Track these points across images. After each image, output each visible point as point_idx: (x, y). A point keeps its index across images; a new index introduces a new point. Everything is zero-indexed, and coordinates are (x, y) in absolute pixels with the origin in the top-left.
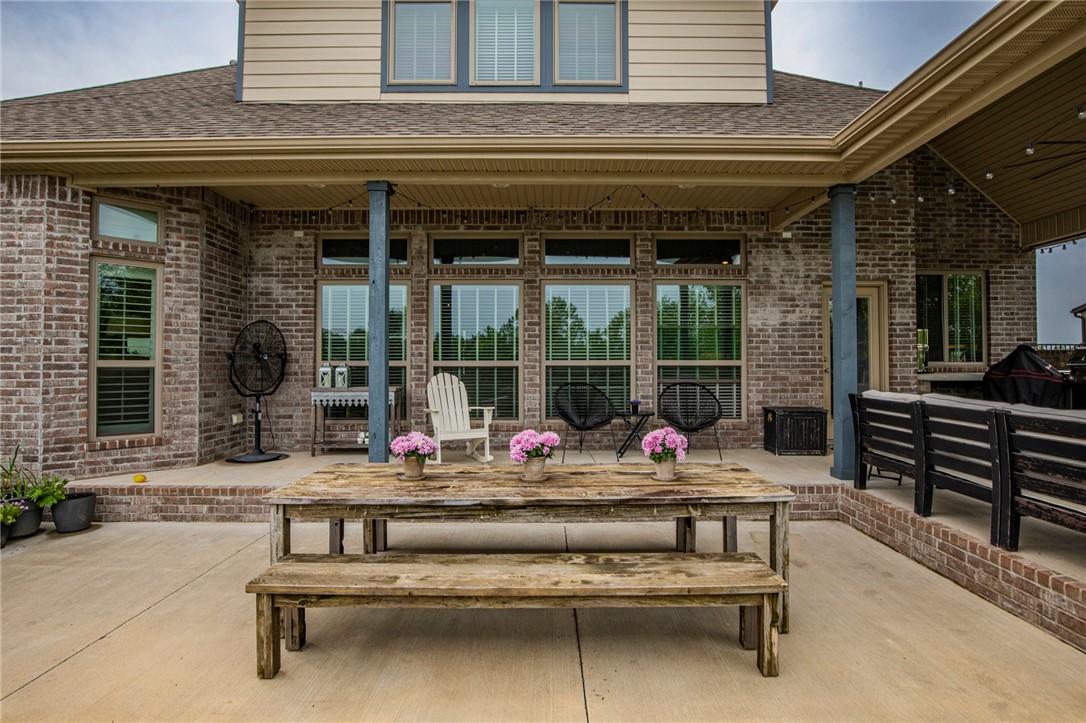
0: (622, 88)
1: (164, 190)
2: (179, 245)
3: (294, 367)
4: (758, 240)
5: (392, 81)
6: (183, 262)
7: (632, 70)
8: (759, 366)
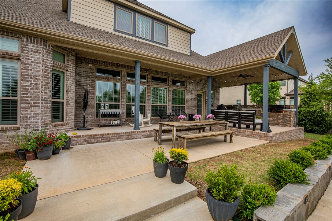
0: (166, 46)
1: (69, 49)
2: (71, 66)
3: (89, 103)
4: (188, 82)
5: (117, 29)
6: (72, 71)
7: (169, 42)
8: (188, 106)
